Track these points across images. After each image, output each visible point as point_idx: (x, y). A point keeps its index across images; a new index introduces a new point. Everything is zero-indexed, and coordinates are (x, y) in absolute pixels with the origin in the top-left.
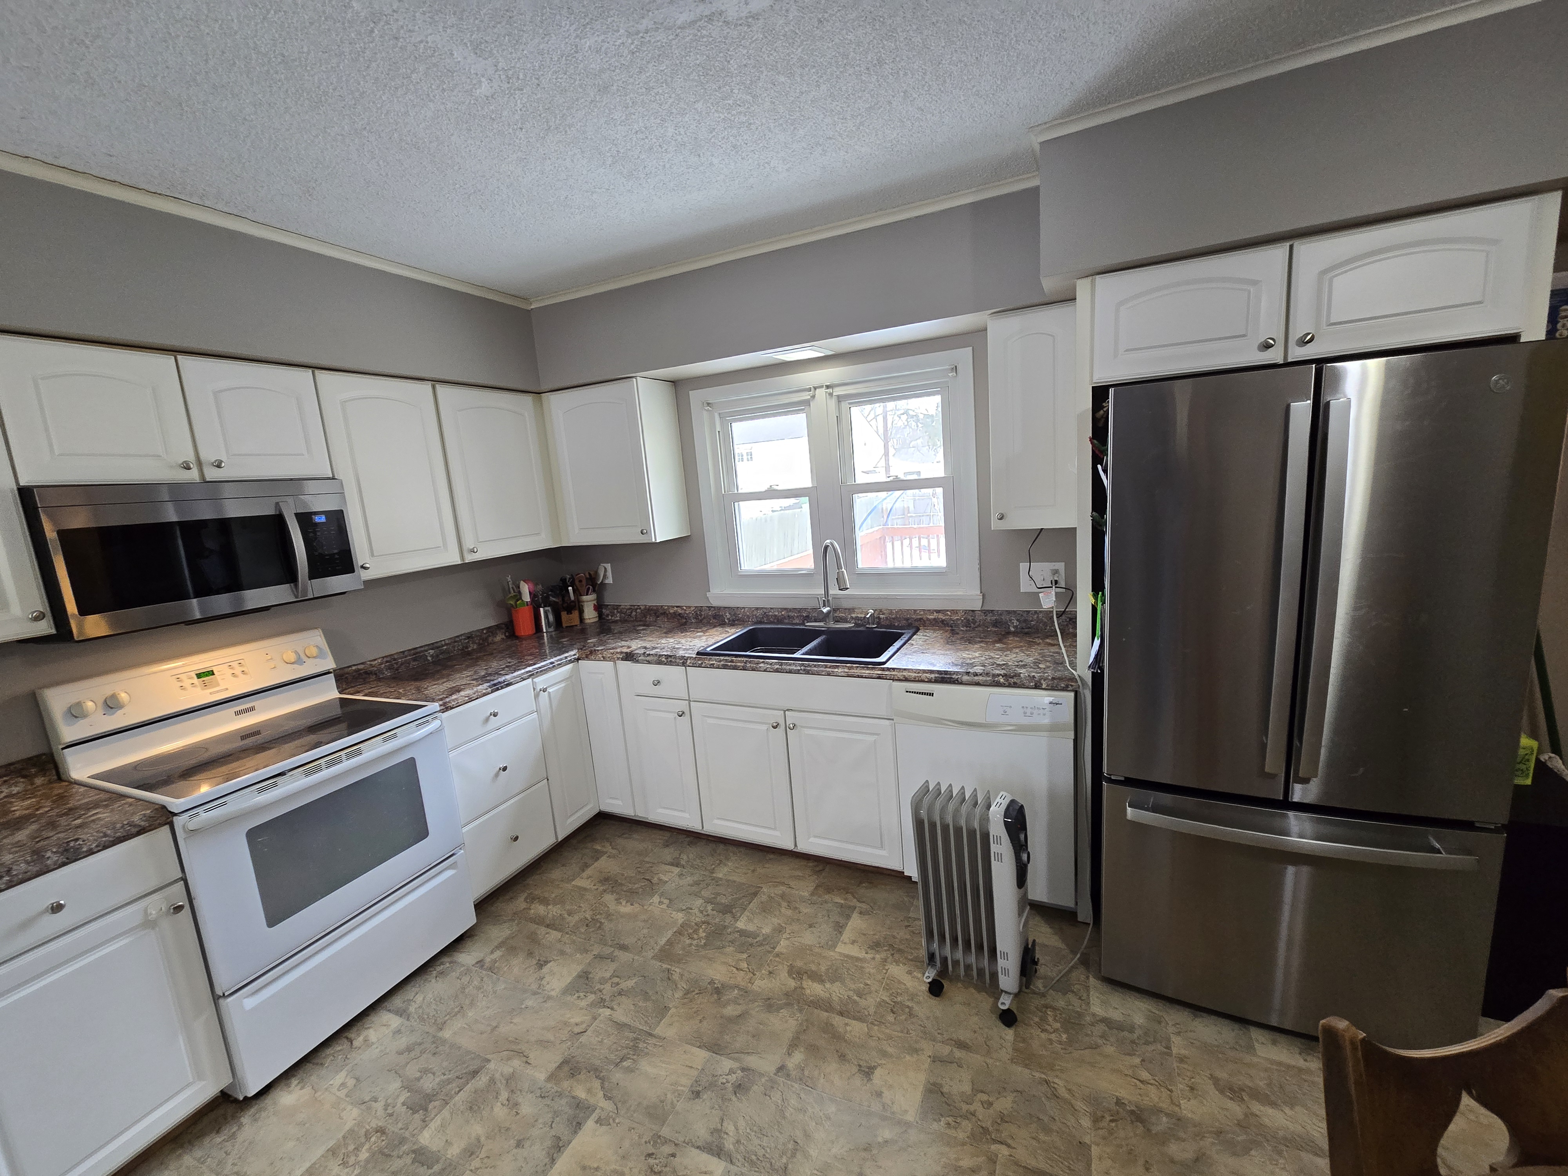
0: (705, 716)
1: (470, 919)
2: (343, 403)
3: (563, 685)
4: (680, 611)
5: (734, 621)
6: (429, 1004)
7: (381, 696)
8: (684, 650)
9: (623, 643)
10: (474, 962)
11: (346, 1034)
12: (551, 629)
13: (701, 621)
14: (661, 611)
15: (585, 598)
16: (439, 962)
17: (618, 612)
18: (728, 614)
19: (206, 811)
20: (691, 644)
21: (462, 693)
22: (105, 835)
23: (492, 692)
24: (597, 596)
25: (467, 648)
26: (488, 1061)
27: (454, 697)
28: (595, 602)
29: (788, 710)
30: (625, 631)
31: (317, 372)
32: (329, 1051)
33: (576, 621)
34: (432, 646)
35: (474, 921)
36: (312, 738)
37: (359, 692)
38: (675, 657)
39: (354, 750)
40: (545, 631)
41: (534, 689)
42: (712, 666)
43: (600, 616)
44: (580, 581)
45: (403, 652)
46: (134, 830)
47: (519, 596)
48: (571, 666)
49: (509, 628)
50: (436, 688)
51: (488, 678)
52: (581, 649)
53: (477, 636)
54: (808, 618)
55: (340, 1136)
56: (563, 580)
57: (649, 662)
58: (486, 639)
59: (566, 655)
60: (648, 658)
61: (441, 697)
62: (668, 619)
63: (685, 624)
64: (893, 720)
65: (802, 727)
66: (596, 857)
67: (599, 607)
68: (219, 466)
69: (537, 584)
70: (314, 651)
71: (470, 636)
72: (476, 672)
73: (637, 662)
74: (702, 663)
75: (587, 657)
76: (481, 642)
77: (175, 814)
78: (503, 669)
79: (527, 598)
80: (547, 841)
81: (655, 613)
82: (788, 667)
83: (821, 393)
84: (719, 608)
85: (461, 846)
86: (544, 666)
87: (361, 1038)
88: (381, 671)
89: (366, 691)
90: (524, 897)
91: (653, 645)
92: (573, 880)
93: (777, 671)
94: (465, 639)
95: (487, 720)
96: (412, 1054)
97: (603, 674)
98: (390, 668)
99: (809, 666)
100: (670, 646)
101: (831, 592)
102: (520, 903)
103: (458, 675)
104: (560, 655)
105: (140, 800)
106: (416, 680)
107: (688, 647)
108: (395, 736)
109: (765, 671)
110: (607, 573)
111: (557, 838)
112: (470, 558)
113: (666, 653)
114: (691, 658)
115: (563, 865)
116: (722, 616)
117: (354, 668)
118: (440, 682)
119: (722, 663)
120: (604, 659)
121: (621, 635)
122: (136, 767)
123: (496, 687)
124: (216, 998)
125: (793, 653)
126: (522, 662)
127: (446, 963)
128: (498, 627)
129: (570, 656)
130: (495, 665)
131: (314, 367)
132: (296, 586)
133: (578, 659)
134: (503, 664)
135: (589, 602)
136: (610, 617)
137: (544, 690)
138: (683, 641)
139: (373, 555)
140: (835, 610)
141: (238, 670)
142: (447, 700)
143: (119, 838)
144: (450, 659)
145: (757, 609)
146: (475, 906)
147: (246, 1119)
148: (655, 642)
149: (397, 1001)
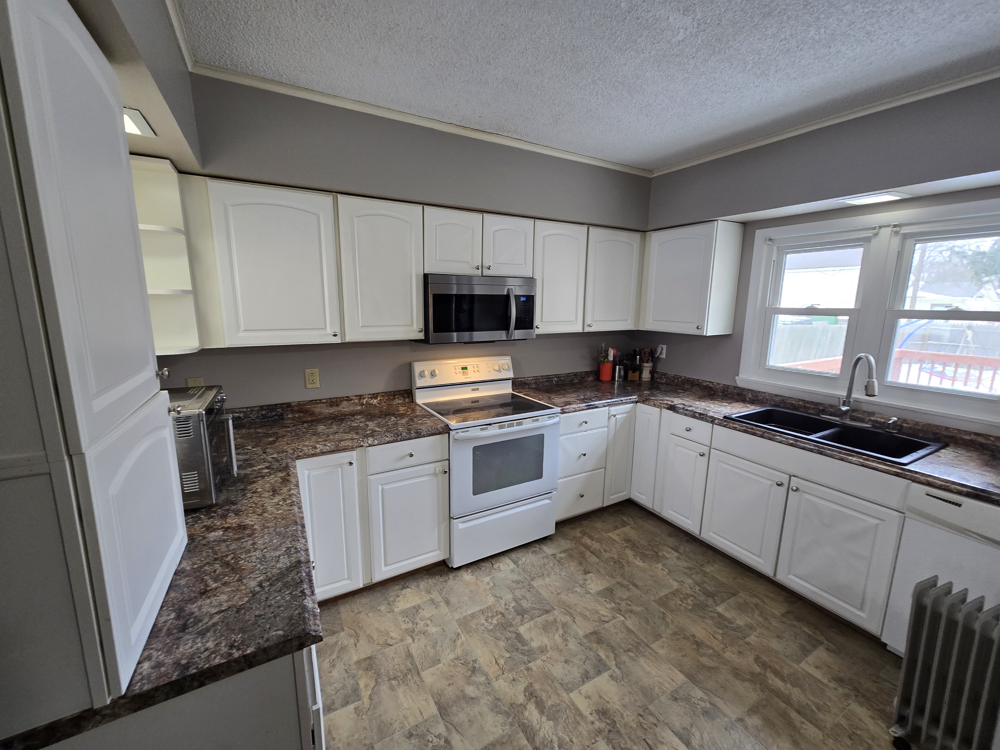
0: (720, 461)
1: (551, 530)
2: (544, 237)
3: (625, 415)
4: (711, 385)
5: (754, 400)
6: (528, 565)
7: (531, 397)
8: (714, 412)
9: (668, 398)
10: (551, 554)
11: (491, 560)
12: (620, 380)
13: (726, 395)
14: (696, 383)
15: (645, 364)
16: (534, 546)
17: (665, 378)
18: (750, 395)
19: (462, 432)
20: (719, 409)
21: (572, 406)
22: (429, 431)
23: (587, 409)
24: (653, 365)
25: (573, 381)
26: (554, 609)
27: (567, 407)
28: (651, 368)
29: (794, 476)
30: (669, 391)
31: (536, 220)
32: (483, 564)
33: (637, 379)
34: (557, 376)
35: (554, 532)
36: (501, 410)
37: (521, 392)
38: (706, 415)
39: (519, 422)
40: (616, 380)
41: (609, 414)
42: (735, 429)
43: (652, 377)
44: (645, 353)
45: (543, 376)
46: (438, 432)
47: (607, 355)
48: (632, 405)
49: (597, 374)
50: (558, 400)
51: (585, 401)
52: (640, 396)
53: (579, 375)
54: (824, 412)
55: (486, 607)
56: (635, 351)
57: (686, 415)
58: (583, 378)
59: (631, 397)
60: (686, 412)
61: (561, 405)
62: (700, 389)
63: (714, 395)
64: (903, 513)
65: (805, 492)
66: (624, 524)
67: (652, 372)
68: (489, 269)
69: (618, 351)
70: (506, 367)
71: (575, 375)
72: (578, 396)
73: (678, 412)
74: (727, 425)
75: (643, 402)
76: (581, 379)
77: (451, 430)
78: (594, 397)
79: (611, 358)
80: (596, 504)
81: (692, 383)
82: (802, 445)
83: (886, 233)
84: (744, 389)
85: (555, 489)
86: (617, 401)
87: (497, 565)
88: (531, 384)
89: (525, 393)
90: (580, 530)
91: (690, 404)
92: (609, 532)
93: (791, 445)
94: (573, 376)
95: (581, 424)
96: (519, 585)
97: (651, 414)
98: (535, 383)
99: (823, 448)
100: (703, 408)
101: (855, 395)
102: (577, 533)
103: (569, 395)
104: (627, 397)
105: (440, 419)
106: (548, 392)
107: (716, 411)
108: (537, 420)
109: (780, 442)
110: (663, 351)
111: (603, 504)
112: (587, 330)
113: (699, 412)
114: (718, 419)
115: (603, 522)
116: (745, 395)
117: (520, 379)
118: (560, 397)
119: (744, 428)
120: (655, 405)
121: (667, 393)
122: (437, 404)
123: (589, 407)
124: (450, 518)
125: (808, 435)
126: (604, 396)
127: (537, 548)
128: (591, 372)
129: (633, 399)
130: (589, 394)
131: (535, 218)
132: (508, 332)
133: (637, 402)
134: (593, 394)
135: (647, 367)
136: (659, 380)
137: (614, 416)
138: (712, 406)
139: (542, 321)
140: (854, 411)
141: (476, 369)
142: (564, 408)
143: (433, 433)
144: (564, 385)
145: (776, 396)
146: (556, 523)
147: (451, 576)
148: (691, 402)
149: (514, 555)
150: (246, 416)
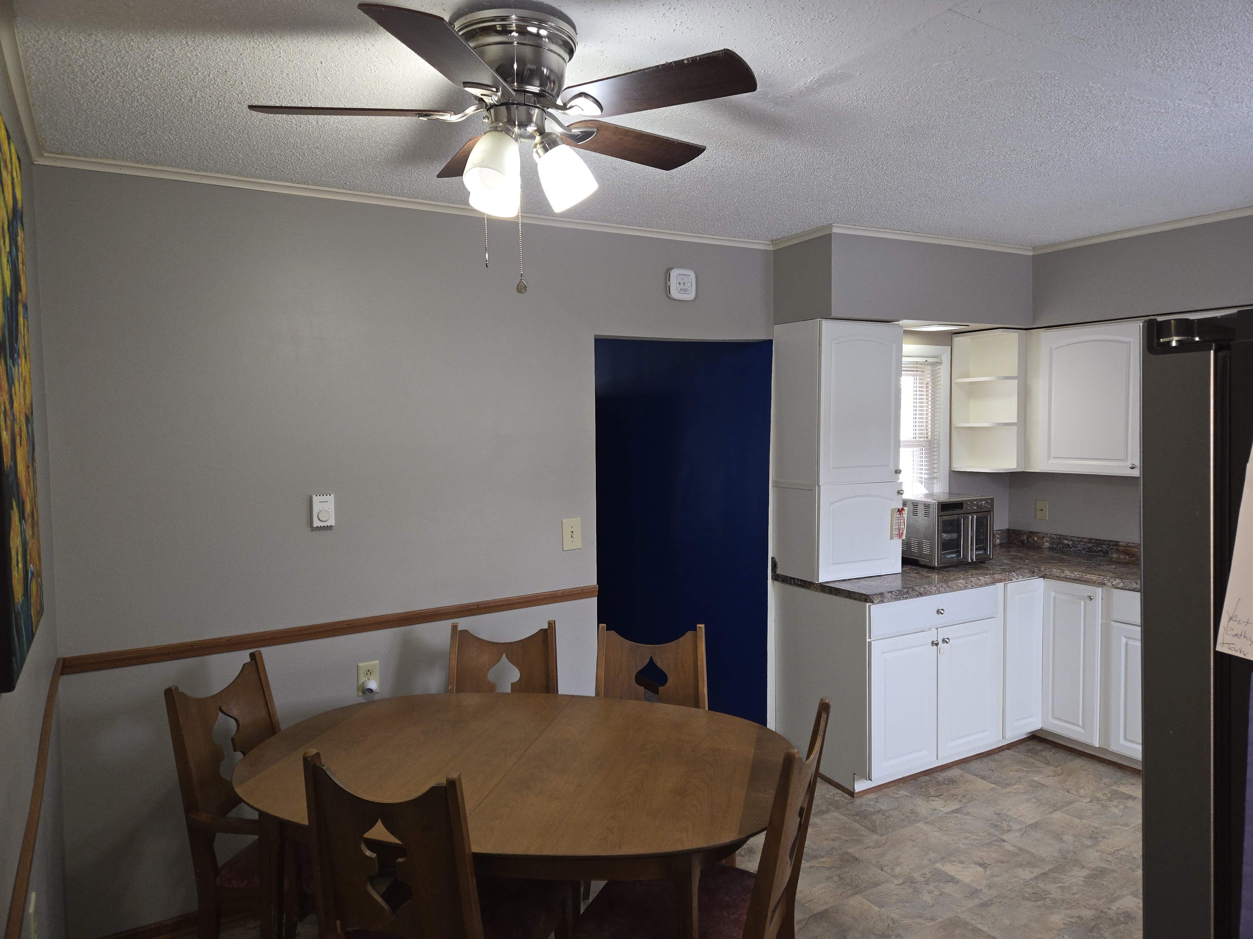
150: (1074, 546)
